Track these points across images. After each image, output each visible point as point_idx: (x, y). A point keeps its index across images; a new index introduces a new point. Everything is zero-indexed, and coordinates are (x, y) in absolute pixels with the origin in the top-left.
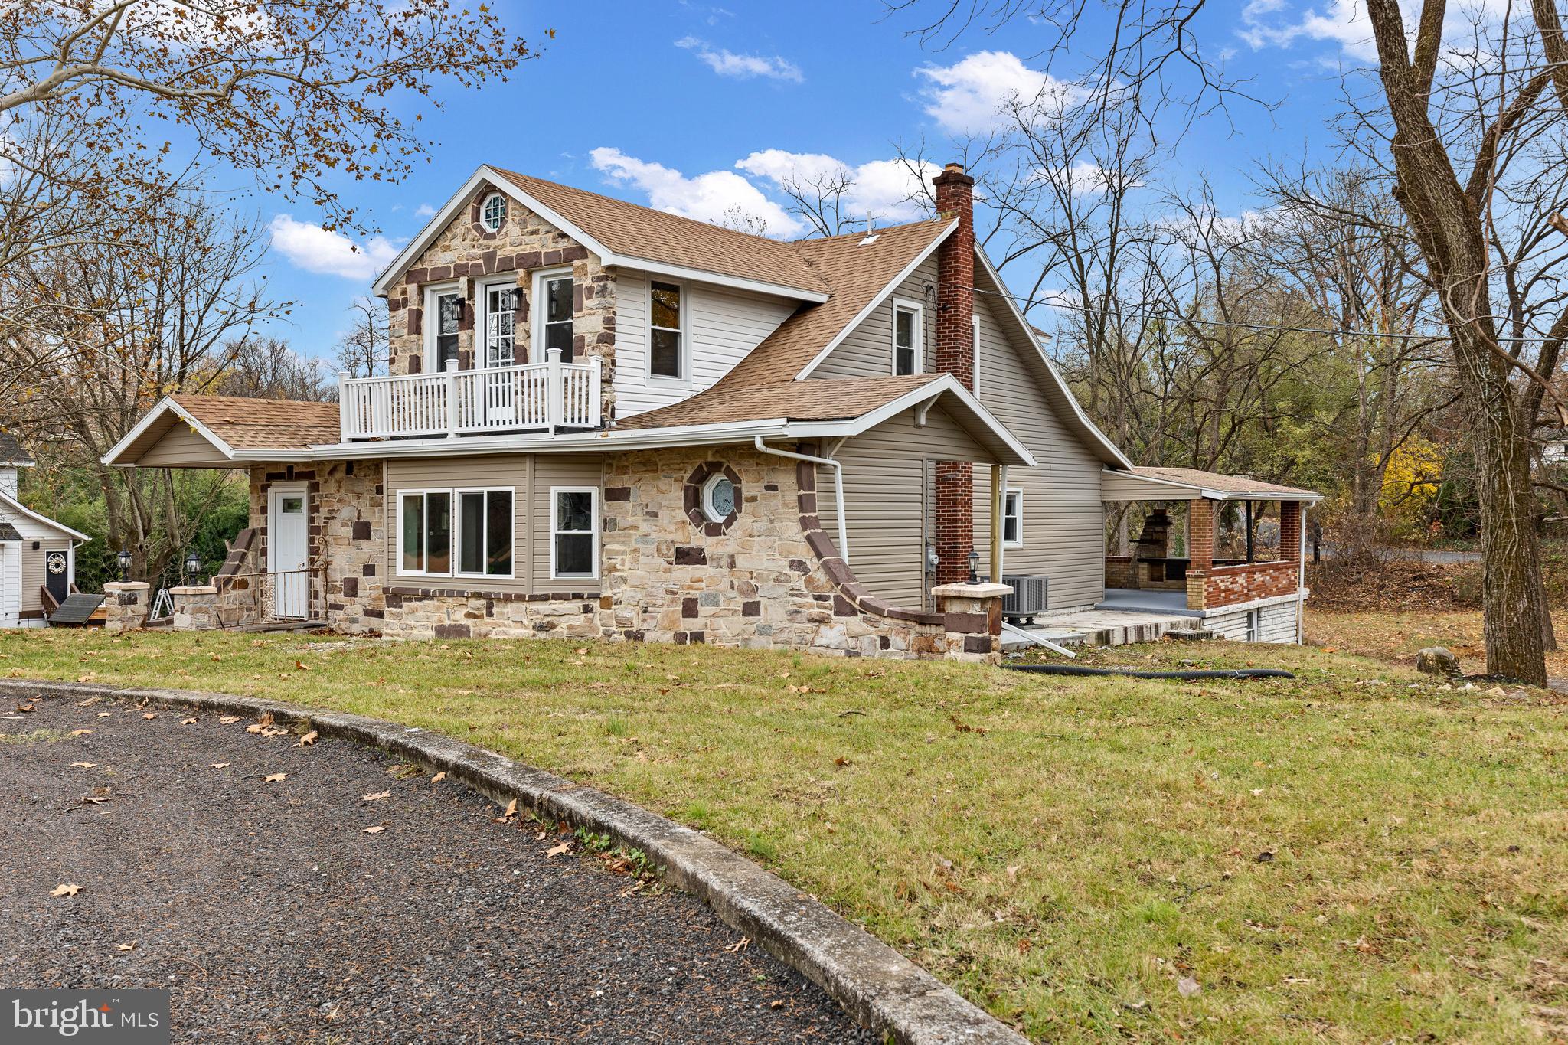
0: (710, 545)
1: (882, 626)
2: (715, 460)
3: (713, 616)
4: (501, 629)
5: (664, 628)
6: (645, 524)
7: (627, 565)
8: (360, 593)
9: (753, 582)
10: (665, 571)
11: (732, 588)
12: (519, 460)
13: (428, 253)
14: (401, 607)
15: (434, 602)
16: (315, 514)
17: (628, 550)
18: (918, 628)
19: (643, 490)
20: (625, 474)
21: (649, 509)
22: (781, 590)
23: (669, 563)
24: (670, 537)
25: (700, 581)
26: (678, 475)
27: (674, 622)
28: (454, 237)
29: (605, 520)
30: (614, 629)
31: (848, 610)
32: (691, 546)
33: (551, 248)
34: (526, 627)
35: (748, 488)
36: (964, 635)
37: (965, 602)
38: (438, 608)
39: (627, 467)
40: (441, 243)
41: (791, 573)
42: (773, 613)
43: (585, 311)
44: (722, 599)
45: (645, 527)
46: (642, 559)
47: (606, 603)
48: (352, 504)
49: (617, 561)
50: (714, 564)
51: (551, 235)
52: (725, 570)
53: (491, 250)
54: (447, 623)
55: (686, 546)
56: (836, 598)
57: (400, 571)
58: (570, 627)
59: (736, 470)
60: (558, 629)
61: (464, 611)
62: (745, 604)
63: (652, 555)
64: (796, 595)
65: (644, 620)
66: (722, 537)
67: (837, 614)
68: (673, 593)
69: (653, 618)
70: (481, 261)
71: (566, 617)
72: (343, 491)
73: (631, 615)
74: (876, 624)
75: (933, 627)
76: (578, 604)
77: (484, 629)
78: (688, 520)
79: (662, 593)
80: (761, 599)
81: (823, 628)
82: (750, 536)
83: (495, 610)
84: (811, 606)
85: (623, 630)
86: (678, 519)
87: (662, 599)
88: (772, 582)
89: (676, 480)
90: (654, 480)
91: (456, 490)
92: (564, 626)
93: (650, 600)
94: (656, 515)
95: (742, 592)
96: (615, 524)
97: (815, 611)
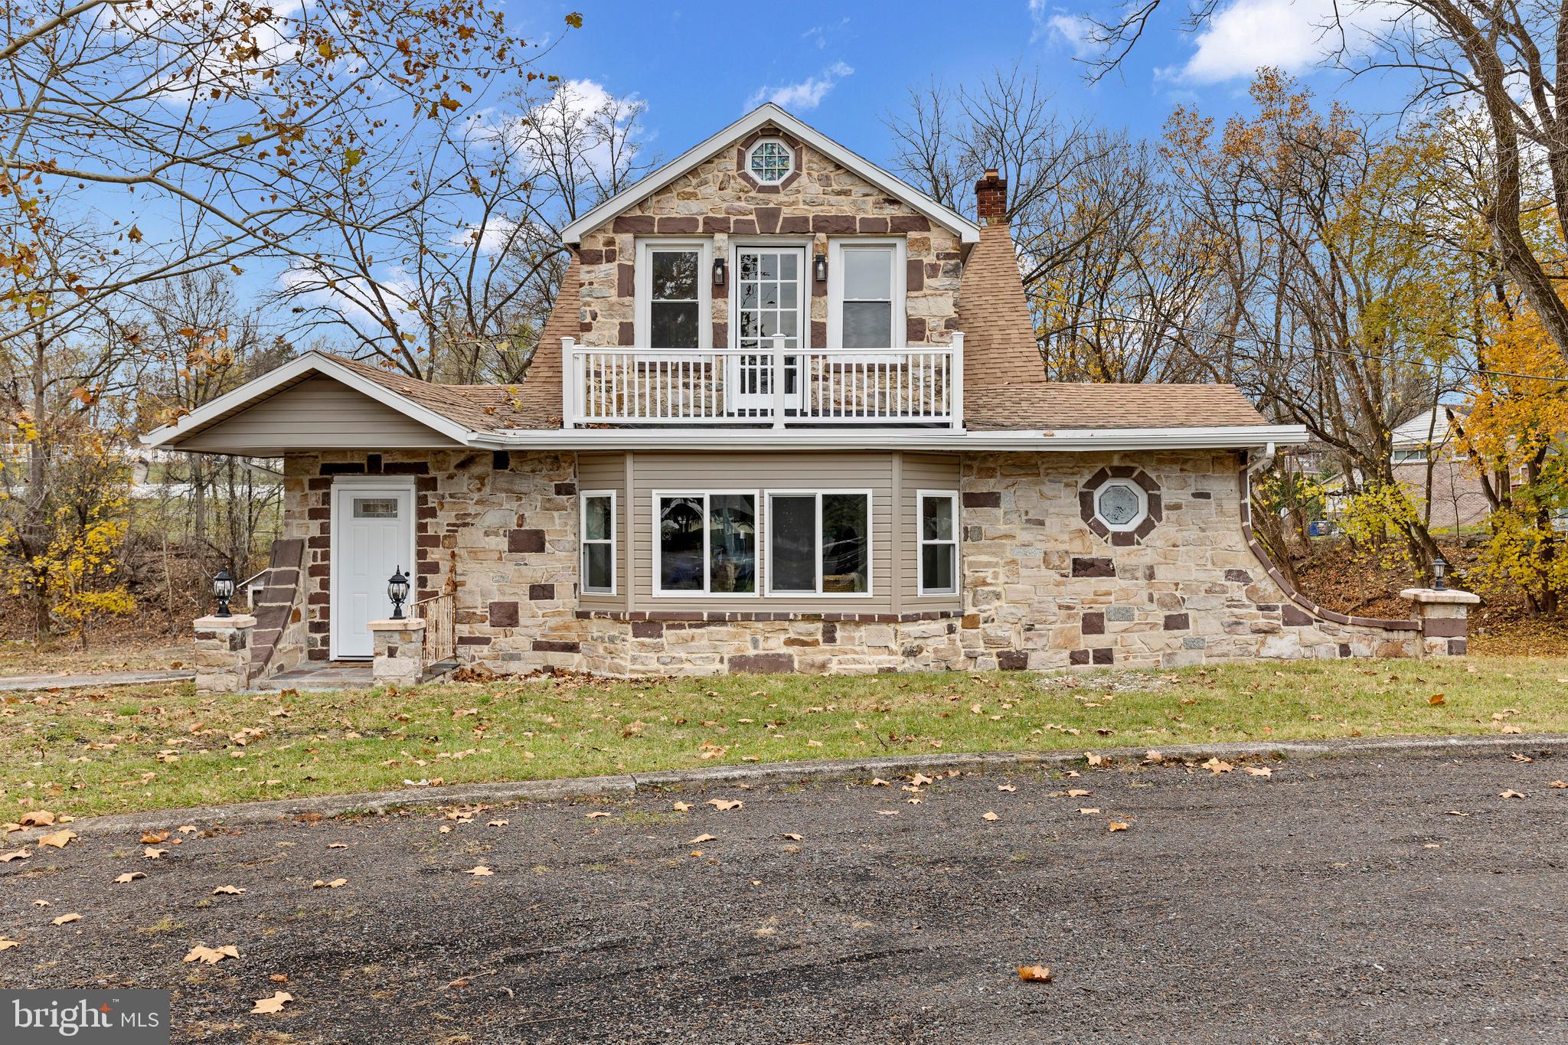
0: (1119, 556)
1: (1341, 634)
2: (1123, 465)
3: (1125, 631)
4: (849, 656)
5: (1059, 647)
6: (1024, 533)
7: (1002, 579)
8: (522, 621)
9: (1178, 594)
10: (1058, 584)
11: (1151, 600)
12: (887, 458)
13: (655, 199)
14: (660, 636)
15: (729, 629)
16: (428, 520)
17: (1002, 562)
18: (1385, 635)
19: (1016, 497)
20: (991, 477)
21: (1030, 516)
22: (1215, 601)
23: (1063, 575)
24: (1066, 547)
25: (1109, 594)
26: (1071, 480)
27: (1072, 640)
28: (704, 183)
29: (966, 529)
30: (982, 650)
31: (1301, 620)
32: (1094, 556)
33: (872, 213)
34: (891, 652)
35: (1168, 496)
36: (1446, 639)
37: (1449, 607)
38: (734, 636)
39: (994, 469)
40: (680, 188)
41: (1228, 583)
42: (1205, 624)
43: (925, 291)
44: (1136, 613)
45: (1024, 536)
46: (1023, 572)
47: (971, 622)
48: (506, 506)
49: (988, 574)
50: (1128, 575)
51: (871, 199)
52: (1142, 582)
53: (771, 205)
54: (751, 652)
55: (1086, 557)
56: (1285, 608)
57: (658, 591)
58: (936, 651)
59: (1153, 476)
60: (924, 653)
61: (783, 637)
62: (1167, 618)
63: (1039, 566)
64: (1235, 606)
65: (1027, 639)
66: (1136, 547)
67: (1286, 623)
68: (1069, 608)
69: (1041, 636)
70: (753, 217)
71: (933, 639)
72: (487, 489)
73: (1007, 634)
74: (1335, 633)
75: (1402, 633)
76: (943, 624)
77: (819, 658)
78: (1088, 528)
79: (1056, 609)
80: (1190, 612)
81: (1270, 639)
82: (1174, 546)
83: (838, 635)
84: (1256, 617)
85: (994, 651)
86: (1073, 528)
87: (1055, 614)
88: (1203, 593)
89: (1067, 485)
90: (1036, 484)
91: (767, 492)
92: (930, 649)
93: (1037, 616)
94: (1041, 523)
95: (1163, 604)
96: (980, 533)
97: (1262, 622)
